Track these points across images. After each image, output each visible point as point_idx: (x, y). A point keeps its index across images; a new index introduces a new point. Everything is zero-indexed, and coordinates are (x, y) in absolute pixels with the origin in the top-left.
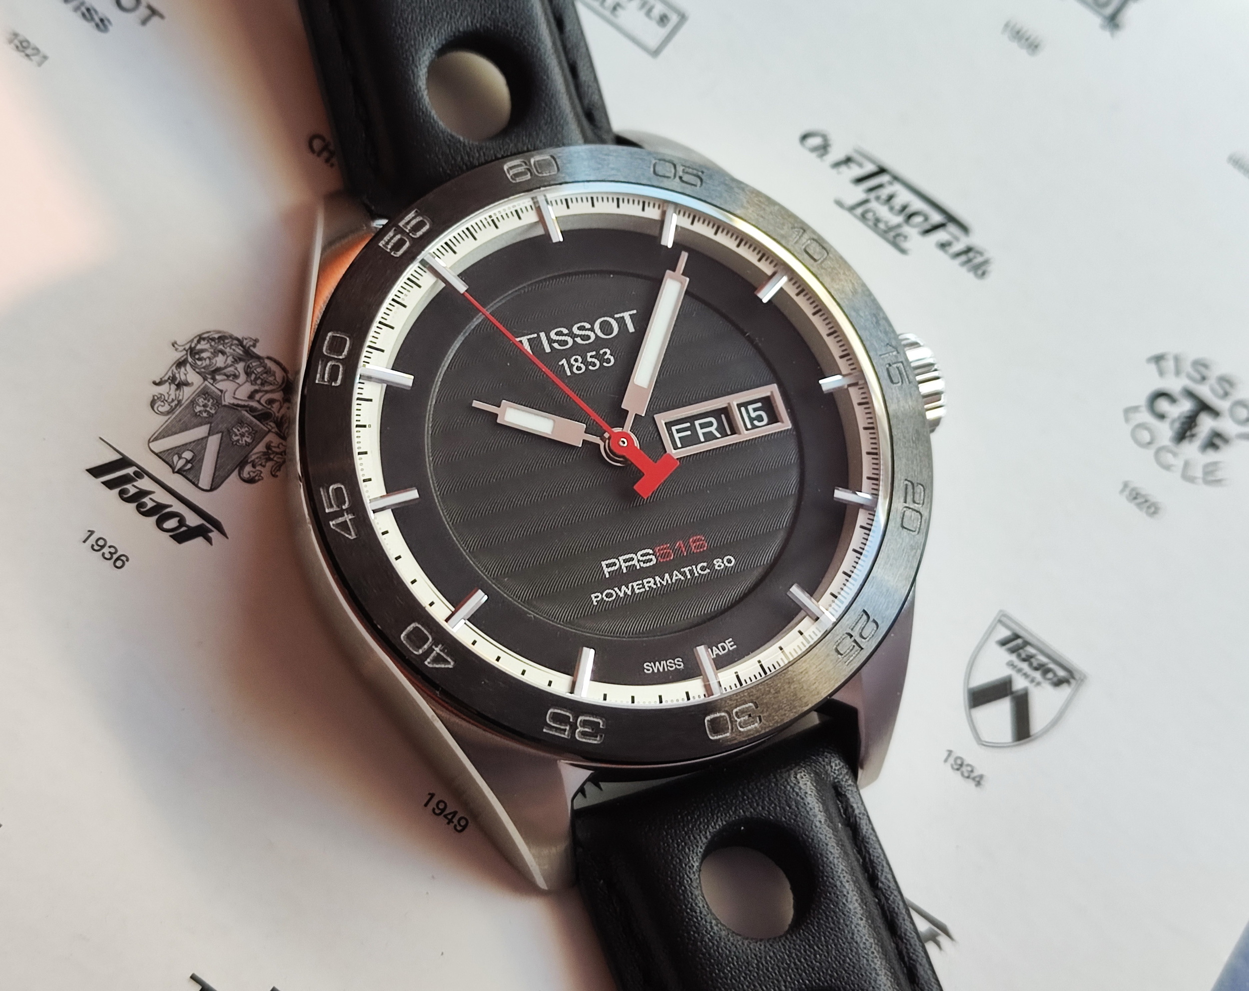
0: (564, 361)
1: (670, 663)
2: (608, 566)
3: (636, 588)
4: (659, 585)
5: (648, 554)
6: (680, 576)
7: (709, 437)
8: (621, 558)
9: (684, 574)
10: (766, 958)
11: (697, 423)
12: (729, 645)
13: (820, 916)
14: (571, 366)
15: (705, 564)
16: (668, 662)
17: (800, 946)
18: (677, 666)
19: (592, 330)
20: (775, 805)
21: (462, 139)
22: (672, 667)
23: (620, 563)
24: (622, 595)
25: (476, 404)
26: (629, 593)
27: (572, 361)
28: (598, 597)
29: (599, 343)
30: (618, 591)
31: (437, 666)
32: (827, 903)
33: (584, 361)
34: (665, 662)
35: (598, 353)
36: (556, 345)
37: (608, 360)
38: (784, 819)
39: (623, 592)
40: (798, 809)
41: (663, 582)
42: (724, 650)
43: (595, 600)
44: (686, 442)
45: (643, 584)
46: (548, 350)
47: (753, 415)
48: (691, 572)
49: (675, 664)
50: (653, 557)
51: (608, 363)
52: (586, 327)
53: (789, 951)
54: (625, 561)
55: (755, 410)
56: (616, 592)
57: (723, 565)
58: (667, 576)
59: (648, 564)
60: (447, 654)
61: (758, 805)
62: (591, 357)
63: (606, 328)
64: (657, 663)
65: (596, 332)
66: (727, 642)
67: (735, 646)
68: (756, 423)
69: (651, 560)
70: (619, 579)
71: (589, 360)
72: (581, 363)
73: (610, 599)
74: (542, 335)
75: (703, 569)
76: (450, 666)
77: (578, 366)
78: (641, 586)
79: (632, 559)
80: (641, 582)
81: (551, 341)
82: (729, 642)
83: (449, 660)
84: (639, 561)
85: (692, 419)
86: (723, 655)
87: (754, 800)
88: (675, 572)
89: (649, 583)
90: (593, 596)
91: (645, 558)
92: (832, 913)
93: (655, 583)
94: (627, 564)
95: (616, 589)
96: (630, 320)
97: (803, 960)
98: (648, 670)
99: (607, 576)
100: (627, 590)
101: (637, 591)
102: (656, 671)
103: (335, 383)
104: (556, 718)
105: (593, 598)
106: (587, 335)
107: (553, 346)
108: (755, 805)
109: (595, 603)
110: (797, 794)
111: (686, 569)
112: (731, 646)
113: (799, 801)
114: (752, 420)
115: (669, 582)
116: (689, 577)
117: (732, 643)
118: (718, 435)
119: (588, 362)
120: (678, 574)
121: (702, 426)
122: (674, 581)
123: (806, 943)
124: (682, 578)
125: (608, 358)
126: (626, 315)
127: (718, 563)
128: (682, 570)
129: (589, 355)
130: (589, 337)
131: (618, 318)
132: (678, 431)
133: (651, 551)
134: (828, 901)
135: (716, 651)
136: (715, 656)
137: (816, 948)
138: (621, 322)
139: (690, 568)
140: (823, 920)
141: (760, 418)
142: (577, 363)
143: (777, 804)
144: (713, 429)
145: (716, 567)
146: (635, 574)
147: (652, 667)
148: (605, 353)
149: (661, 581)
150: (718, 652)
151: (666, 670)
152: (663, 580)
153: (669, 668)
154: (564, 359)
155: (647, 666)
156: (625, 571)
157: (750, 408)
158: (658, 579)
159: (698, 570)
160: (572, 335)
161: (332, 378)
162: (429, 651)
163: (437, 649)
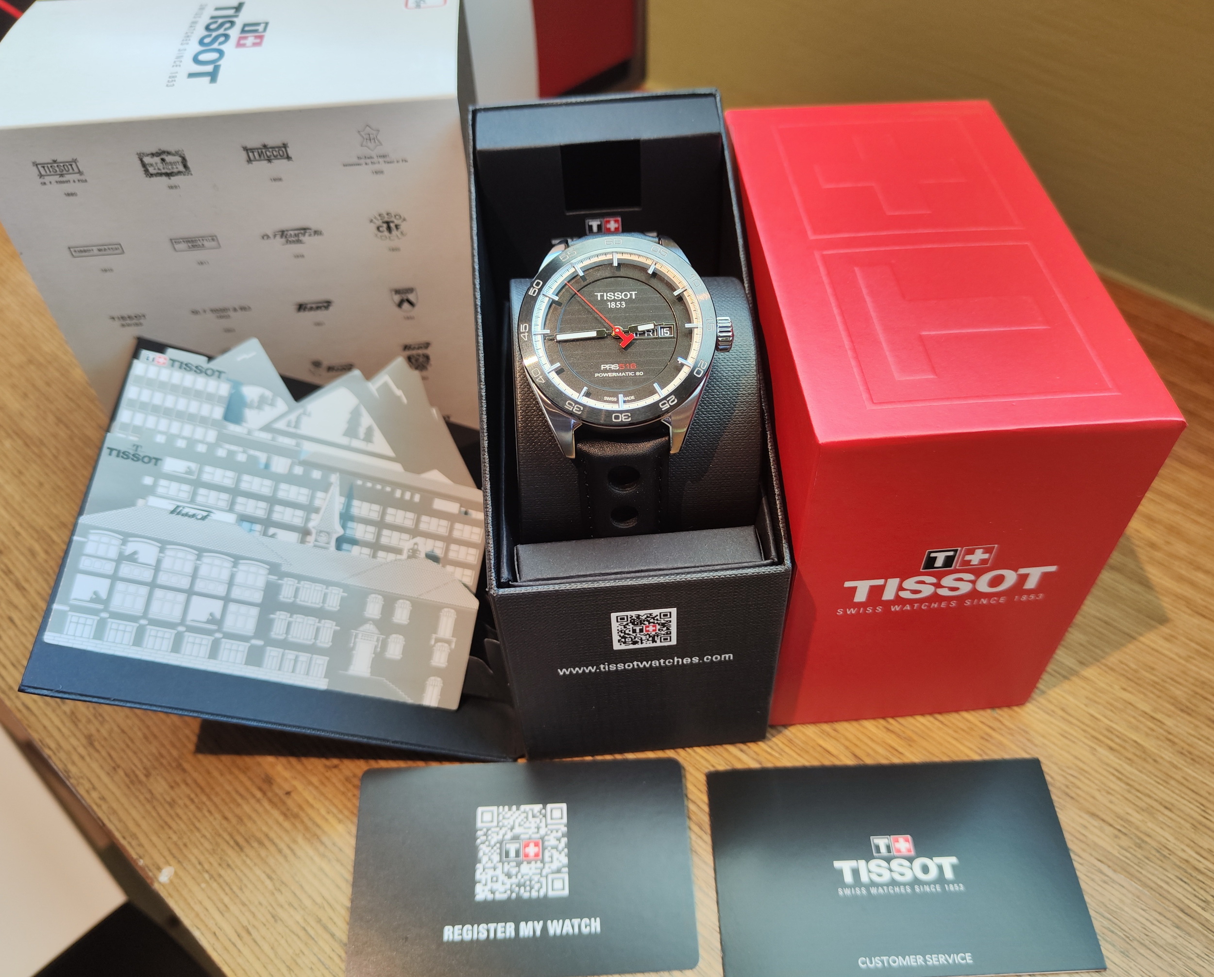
0: (609, 303)
2: (603, 366)
3: (610, 375)
4: (618, 375)
8: (608, 365)
12: (632, 398)
15: (633, 373)
18: (614, 399)
19: (621, 295)
23: (608, 367)
24: (606, 376)
29: (622, 300)
31: (540, 381)
33: (616, 305)
35: (621, 303)
44: (641, 335)
46: (605, 299)
47: (665, 332)
50: (618, 367)
51: (623, 307)
52: (619, 294)
58: (621, 373)
59: (615, 369)
63: (626, 295)
70: (606, 371)
73: (599, 376)
74: (605, 294)
80: (612, 373)
81: (607, 296)
83: (543, 380)
84: (613, 367)
86: (630, 400)
89: (614, 374)
90: (596, 374)
94: (610, 368)
95: (604, 374)
96: (634, 295)
99: (602, 369)
104: (569, 403)
106: (619, 297)
107: (607, 298)
109: (595, 376)
111: (627, 373)
114: (664, 333)
115: (621, 375)
116: (628, 375)
118: (652, 335)
120: (624, 374)
121: (648, 332)
126: (633, 293)
127: (638, 374)
129: (618, 303)
133: (618, 365)
135: (628, 398)
138: (631, 295)
142: (613, 304)
144: (650, 333)
146: (611, 371)
155: (605, 397)
156: (608, 369)
157: (665, 329)
159: (631, 374)
160: (614, 296)
161: (534, 293)
162: (538, 377)
163: (541, 377)
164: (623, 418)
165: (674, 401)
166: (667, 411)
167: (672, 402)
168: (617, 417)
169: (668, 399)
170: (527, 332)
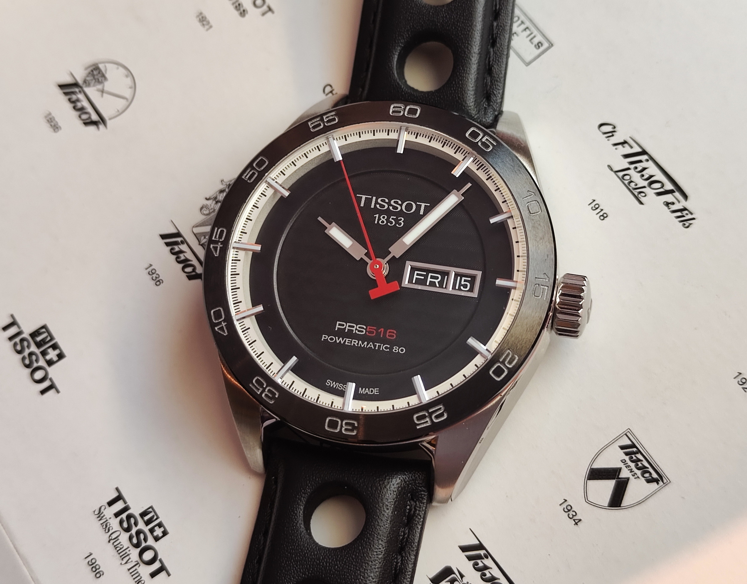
0: (377, 216)
1: (341, 385)
2: (339, 325)
3: (347, 341)
4: (359, 345)
5: (363, 328)
6: (372, 346)
7: (432, 284)
8: (348, 324)
9: (375, 346)
10: (311, 553)
11: (430, 274)
12: (375, 391)
13: (351, 549)
14: (379, 219)
15: (389, 346)
16: (340, 384)
17: (331, 557)
18: (343, 389)
19: (401, 205)
20: (365, 484)
21: (402, 87)
22: (340, 388)
23: (347, 326)
24: (338, 342)
25: (320, 219)
26: (342, 342)
27: (381, 217)
28: (326, 337)
29: (401, 213)
30: (337, 339)
31: (220, 332)
32: (359, 545)
33: (387, 220)
34: (338, 384)
35: (397, 218)
36: (378, 206)
37: (400, 224)
38: (365, 493)
39: (339, 340)
40: (375, 492)
41: (362, 345)
42: (371, 392)
43: (323, 338)
44: (418, 282)
45: (351, 341)
46: (372, 206)
47: (463, 283)
48: (379, 346)
49: (343, 387)
50: (364, 331)
51: (399, 225)
52: (399, 203)
53: (325, 557)
54: (349, 326)
55: (465, 281)
56: (336, 339)
57: (397, 351)
58: (366, 343)
59: (360, 333)
60: (227, 328)
61: (356, 480)
62: (392, 219)
63: (409, 207)
64: (334, 383)
65: (402, 207)
66: (375, 389)
67: (378, 393)
68: (462, 287)
69: (363, 332)
70: (341, 333)
71: (391, 220)
72: (385, 220)
73: (331, 341)
74: (374, 198)
75: (386, 348)
76: (225, 335)
77: (383, 221)
78: (350, 342)
79: (353, 327)
80: (351, 340)
81: (376, 202)
82: (376, 390)
83: (226, 331)
84: (356, 329)
85: (428, 271)
86: (369, 394)
87: (356, 476)
88: (371, 343)
89: (355, 342)
90: (323, 336)
91: (360, 329)
92: (358, 551)
93: (358, 344)
94: (349, 328)
95: (337, 338)
96: (424, 208)
97: (328, 564)
98: (328, 384)
99: (336, 329)
100: (342, 340)
101: (346, 343)
102: (331, 386)
103: (250, 181)
104: (258, 382)
105: (323, 337)
106: (397, 207)
107: (376, 206)
108: (355, 479)
109: (322, 340)
110: (380, 485)
111: (378, 344)
112: (376, 392)
113: (378, 489)
114: (460, 284)
115: (365, 346)
116: (377, 348)
117: (378, 391)
118: (438, 286)
119: (389, 220)
120: (372, 345)
121: (432, 277)
122: (368, 347)
123: (335, 557)
124: (373, 348)
125: (401, 223)
126: (423, 205)
127: (395, 349)
128: (375, 344)
129: (392, 217)
130: (397, 208)
131: (418, 204)
132: (418, 275)
133: (365, 327)
134: (360, 544)
135: (367, 391)
136: (365, 393)
137: (338, 562)
138: (419, 207)
139: (380, 344)
140: (351, 551)
141: (465, 286)
142: (383, 219)
143: (366, 484)
144: (436, 281)
145: (394, 350)
146: (350, 335)
147: (331, 383)
148: (401, 219)
149: (361, 344)
150: (368, 392)
151: (337, 388)
152: (363, 344)
153: (339, 387)
154: (378, 215)
155: (329, 381)
156: (346, 331)
157: (463, 279)
158: (360, 342)
159: (383, 347)
160: (389, 204)
161: (250, 178)
162: (220, 323)
163: (224, 324)
164: (345, 427)
165: (441, 415)
166: (426, 432)
167: (437, 417)
168: (333, 425)
169: (430, 411)
170: (222, 243)
